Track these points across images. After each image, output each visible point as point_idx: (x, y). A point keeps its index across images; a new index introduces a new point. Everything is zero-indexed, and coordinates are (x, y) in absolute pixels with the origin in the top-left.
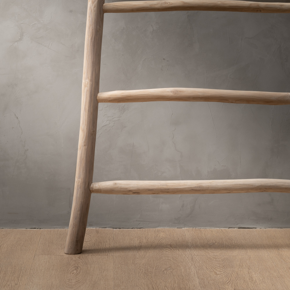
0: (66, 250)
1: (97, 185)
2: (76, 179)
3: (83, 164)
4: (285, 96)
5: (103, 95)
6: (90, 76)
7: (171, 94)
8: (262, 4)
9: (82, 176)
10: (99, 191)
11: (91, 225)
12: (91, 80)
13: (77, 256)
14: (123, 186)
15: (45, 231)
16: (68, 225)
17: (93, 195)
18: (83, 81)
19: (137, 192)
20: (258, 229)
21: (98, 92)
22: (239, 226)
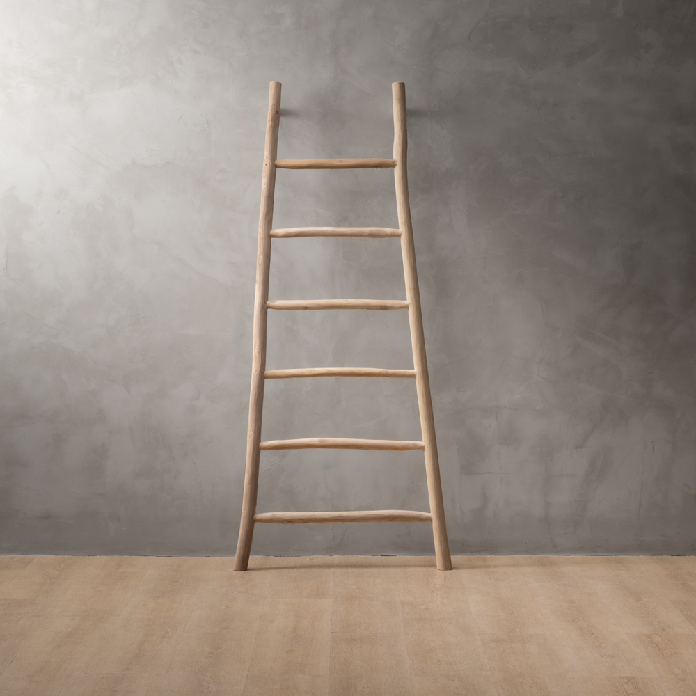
0: (234, 568)
1: (259, 516)
2: (243, 511)
3: (248, 499)
4: (408, 444)
5: (264, 443)
6: (253, 428)
7: (317, 443)
8: (390, 371)
9: (247, 509)
10: (261, 520)
11: (256, 553)
12: (255, 432)
13: (243, 572)
14: (280, 516)
15: (218, 559)
16: (235, 553)
17: (257, 525)
18: (248, 433)
19: (291, 521)
20: (398, 557)
21: (260, 441)
22: (381, 554)
